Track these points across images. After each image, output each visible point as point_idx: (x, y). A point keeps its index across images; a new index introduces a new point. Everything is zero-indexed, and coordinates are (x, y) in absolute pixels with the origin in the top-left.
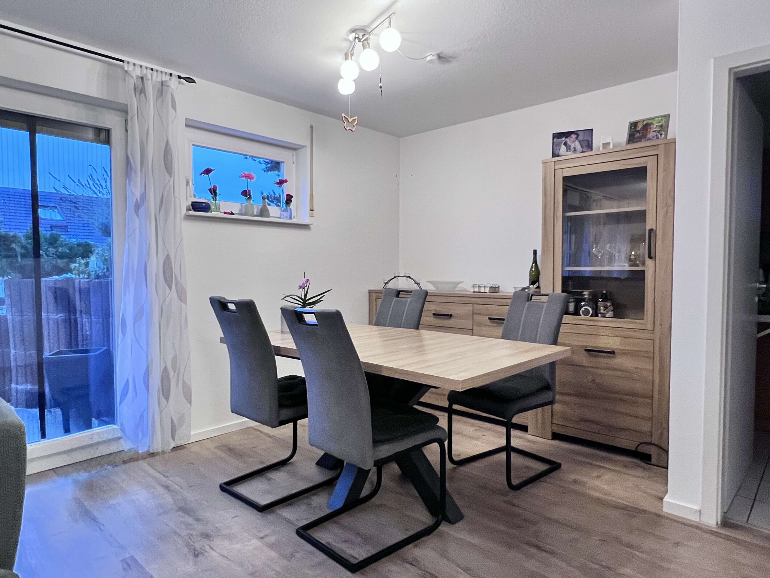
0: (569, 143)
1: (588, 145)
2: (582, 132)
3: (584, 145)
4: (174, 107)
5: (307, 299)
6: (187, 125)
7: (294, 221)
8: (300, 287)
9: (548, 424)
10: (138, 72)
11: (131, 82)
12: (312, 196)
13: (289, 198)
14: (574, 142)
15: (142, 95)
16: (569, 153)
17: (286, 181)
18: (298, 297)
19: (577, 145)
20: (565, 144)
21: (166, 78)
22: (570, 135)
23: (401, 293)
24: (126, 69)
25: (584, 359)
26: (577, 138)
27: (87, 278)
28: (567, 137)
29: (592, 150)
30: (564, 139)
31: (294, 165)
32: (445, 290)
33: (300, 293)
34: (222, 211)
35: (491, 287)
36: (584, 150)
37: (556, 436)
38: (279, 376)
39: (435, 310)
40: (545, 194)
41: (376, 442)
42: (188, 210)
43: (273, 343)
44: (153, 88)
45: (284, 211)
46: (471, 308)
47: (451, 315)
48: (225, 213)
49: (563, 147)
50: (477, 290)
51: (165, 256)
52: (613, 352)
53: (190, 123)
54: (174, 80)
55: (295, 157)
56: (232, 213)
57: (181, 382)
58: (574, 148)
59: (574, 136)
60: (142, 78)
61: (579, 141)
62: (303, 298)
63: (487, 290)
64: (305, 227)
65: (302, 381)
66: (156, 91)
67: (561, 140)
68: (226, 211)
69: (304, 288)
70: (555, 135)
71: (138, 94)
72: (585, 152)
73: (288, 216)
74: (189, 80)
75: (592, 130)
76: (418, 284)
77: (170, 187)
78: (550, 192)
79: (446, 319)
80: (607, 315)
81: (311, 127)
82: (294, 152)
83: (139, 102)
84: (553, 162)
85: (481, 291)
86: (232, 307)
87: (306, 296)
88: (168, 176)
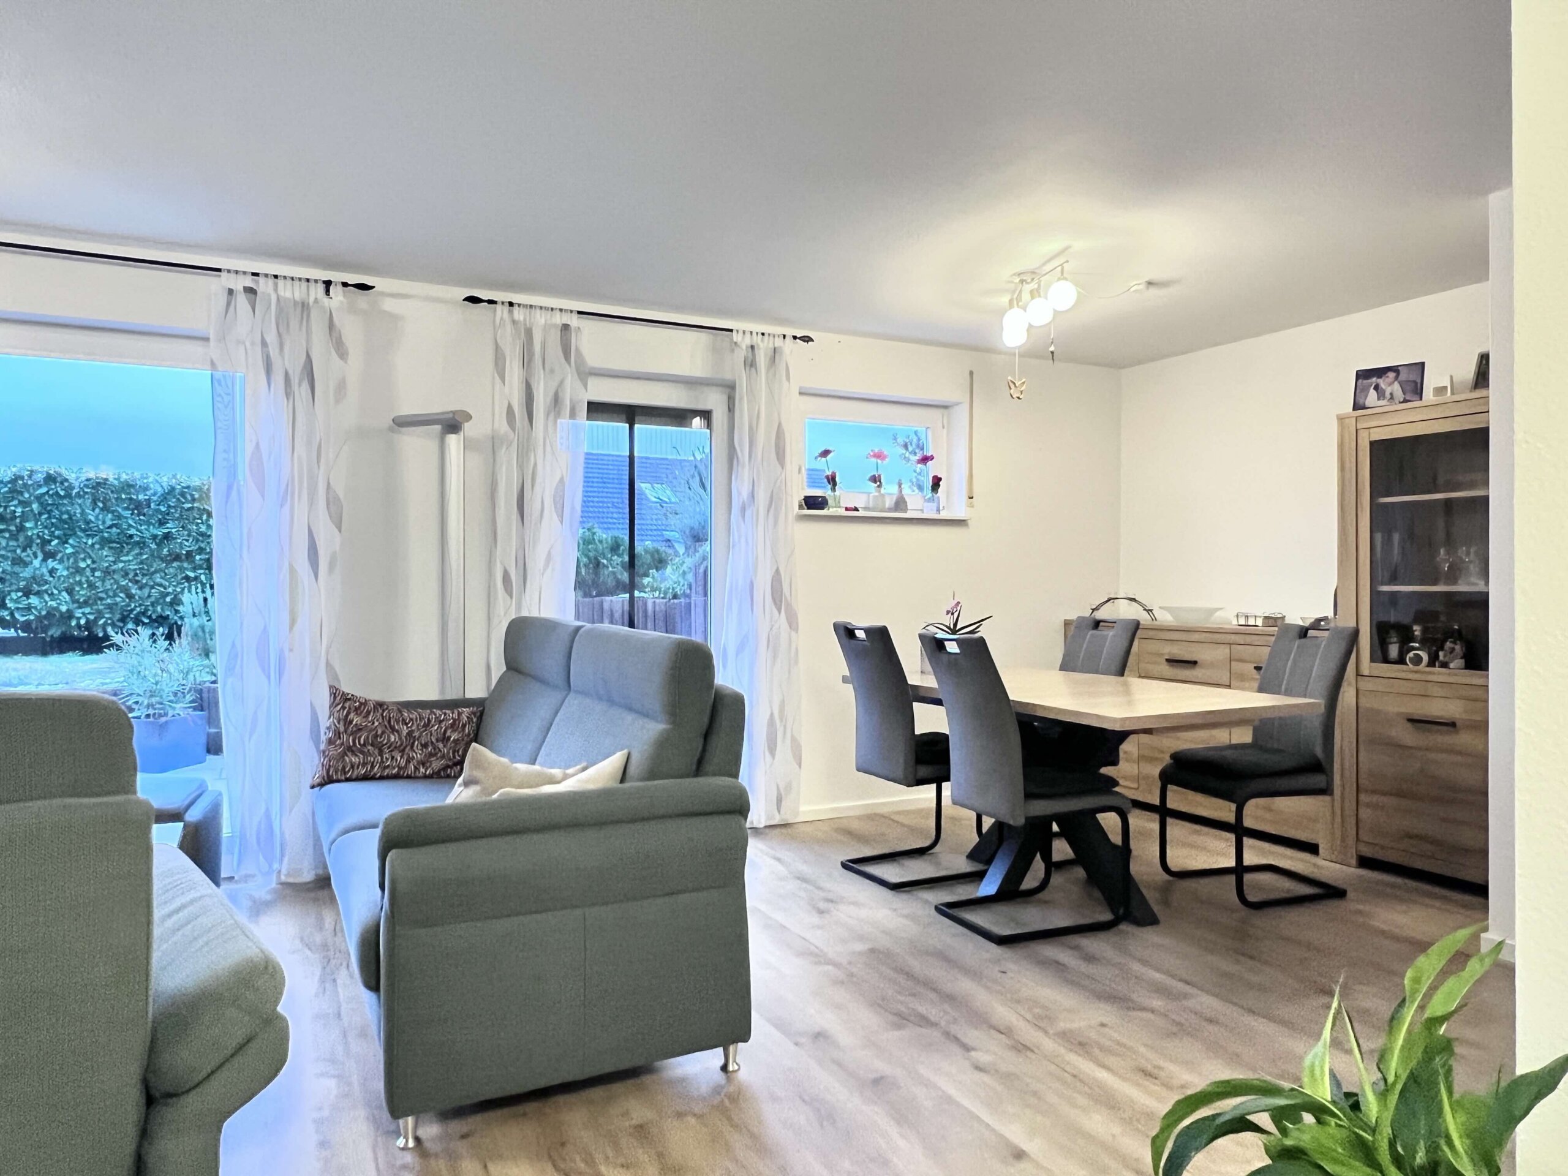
0: (1383, 386)
1: (1416, 389)
2: (1405, 367)
3: (1408, 388)
4: (788, 379)
5: (958, 628)
6: (800, 393)
7: (944, 515)
8: (948, 612)
9: (1351, 840)
10: (747, 341)
11: (741, 354)
12: (971, 476)
13: (936, 482)
14: (1390, 384)
15: (753, 370)
16: (1382, 403)
17: (932, 458)
18: (946, 626)
19: (1396, 388)
20: (1377, 388)
21: (779, 342)
22: (1385, 373)
23: (1101, 624)
24: (735, 340)
25: (1407, 736)
26: (1396, 378)
27: (663, 598)
28: (1380, 377)
29: (1421, 399)
30: (1374, 379)
31: (945, 431)
32: (1191, 621)
33: (949, 621)
34: (844, 504)
35: (1266, 618)
36: (1407, 398)
37: (1365, 862)
38: (918, 732)
39: (1169, 654)
40: (1342, 468)
41: (1029, 796)
42: (801, 507)
43: (910, 682)
44: (766, 355)
45: (929, 501)
46: (1228, 651)
47: (1195, 663)
48: (847, 509)
49: (1373, 394)
50: (1242, 621)
51: (774, 570)
52: (1453, 725)
53: (802, 391)
54: (789, 339)
55: (945, 418)
56: (856, 509)
57: (789, 735)
58: (1391, 394)
59: (1392, 375)
60: (752, 347)
61: (1399, 382)
62: (952, 627)
63: (1259, 622)
64: (960, 523)
65: (946, 737)
66: (768, 359)
67: (1369, 381)
68: (848, 506)
69: (953, 614)
70: (1360, 373)
71: (748, 368)
72: (1409, 401)
73: (935, 509)
74: (807, 339)
75: (1423, 364)
76: (1149, 611)
77: (781, 482)
78: (1350, 465)
79: (1187, 668)
80: (1452, 665)
81: (971, 373)
82: (945, 411)
83: (749, 378)
84: (1354, 419)
85: (1250, 623)
86: (860, 634)
87: (955, 625)
88: (780, 468)
